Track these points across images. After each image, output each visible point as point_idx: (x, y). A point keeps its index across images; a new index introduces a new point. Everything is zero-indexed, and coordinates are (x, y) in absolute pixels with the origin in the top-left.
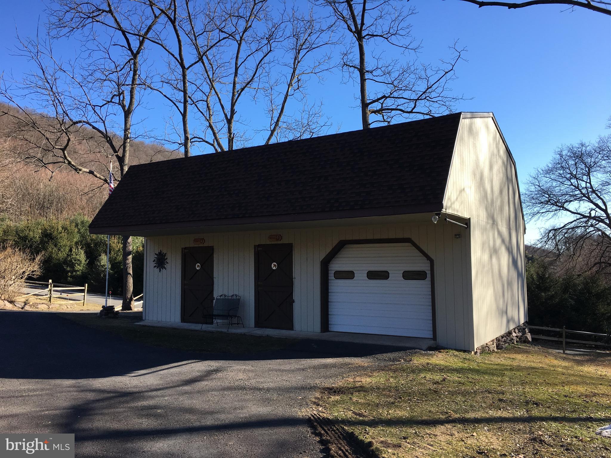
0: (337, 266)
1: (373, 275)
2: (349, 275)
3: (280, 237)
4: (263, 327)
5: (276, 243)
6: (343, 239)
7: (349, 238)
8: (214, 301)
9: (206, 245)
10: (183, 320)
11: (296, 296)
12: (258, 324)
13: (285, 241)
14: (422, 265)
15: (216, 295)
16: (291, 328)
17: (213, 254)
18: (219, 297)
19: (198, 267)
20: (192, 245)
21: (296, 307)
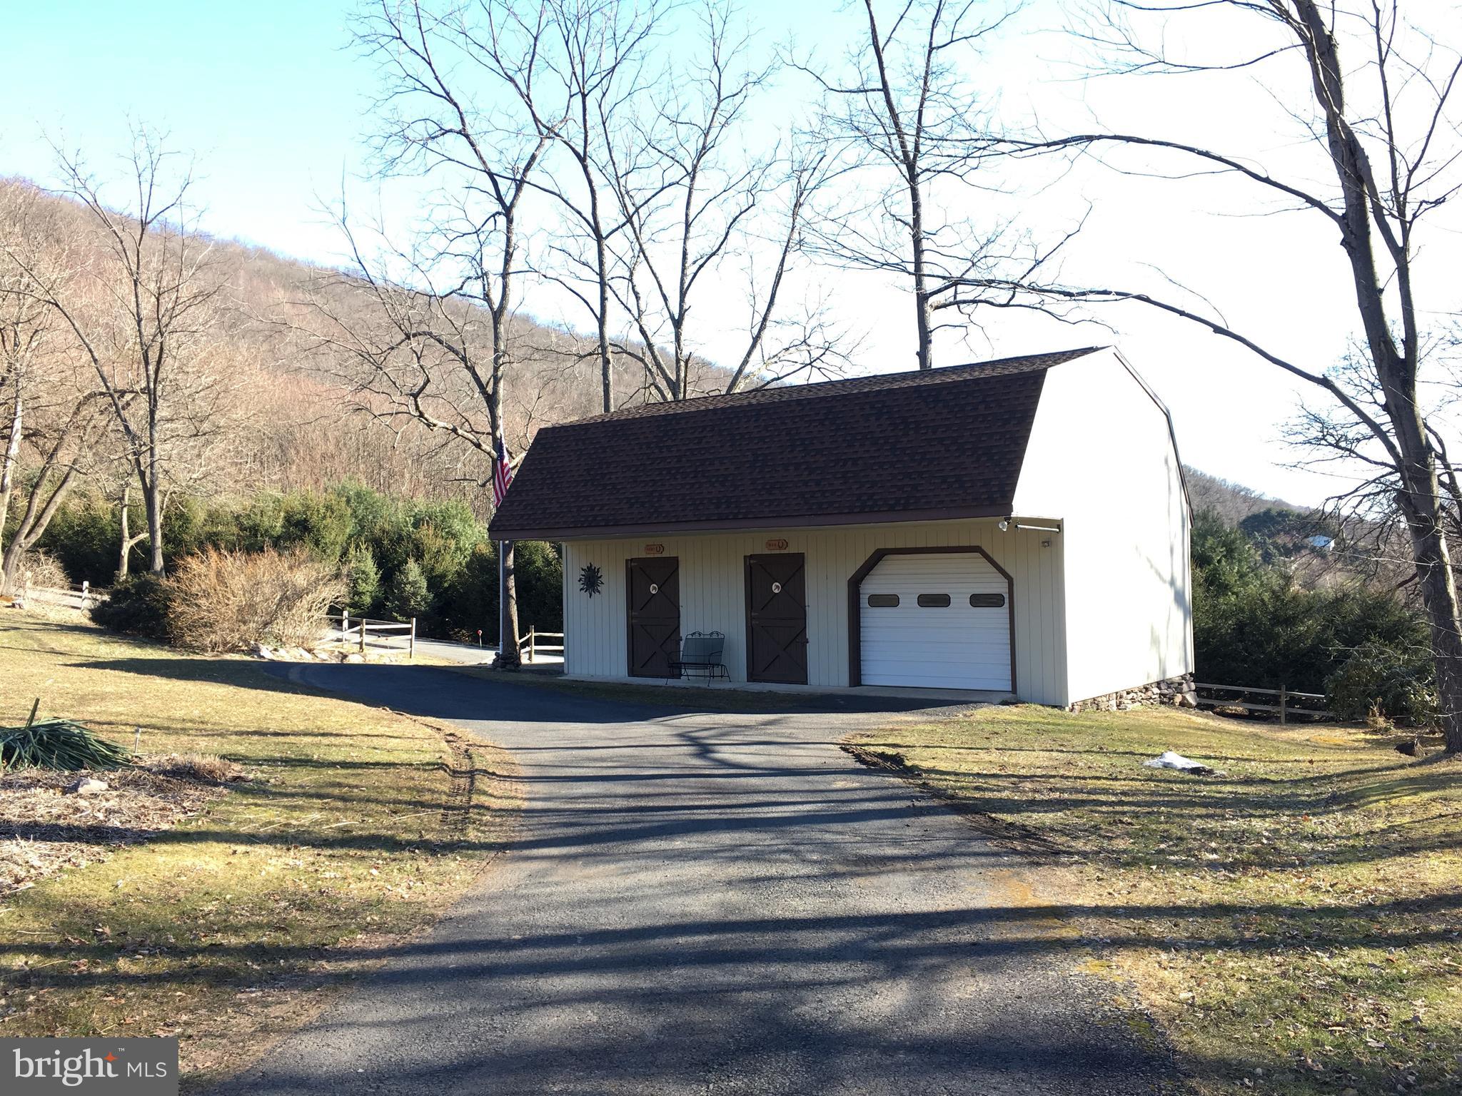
0: (872, 586)
1: (927, 601)
2: (891, 601)
3: (785, 544)
4: (760, 681)
5: (778, 552)
6: (882, 547)
7: (890, 546)
8: (682, 643)
9: (665, 555)
10: (632, 672)
11: (810, 633)
12: (752, 677)
13: (792, 549)
14: (997, 586)
15: (684, 632)
16: (804, 681)
17: (677, 568)
18: (690, 637)
19: (653, 589)
20: (643, 555)
21: (811, 650)
